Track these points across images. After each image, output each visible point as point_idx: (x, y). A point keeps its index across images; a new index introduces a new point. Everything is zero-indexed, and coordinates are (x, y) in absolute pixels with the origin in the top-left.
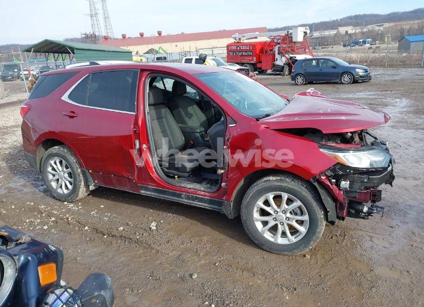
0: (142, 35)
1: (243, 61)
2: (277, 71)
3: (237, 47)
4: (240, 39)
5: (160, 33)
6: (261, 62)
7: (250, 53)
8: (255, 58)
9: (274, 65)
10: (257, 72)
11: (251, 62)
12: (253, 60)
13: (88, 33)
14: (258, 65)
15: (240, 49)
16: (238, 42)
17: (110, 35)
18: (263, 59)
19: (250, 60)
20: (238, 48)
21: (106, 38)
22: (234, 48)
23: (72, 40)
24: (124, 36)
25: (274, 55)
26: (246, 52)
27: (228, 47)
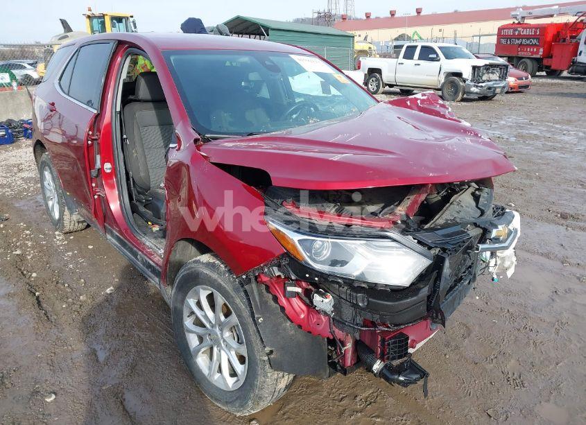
0: (393, 14)
1: (521, 54)
2: (577, 72)
3: (515, 30)
4: (523, 18)
5: (419, 11)
6: (551, 57)
7: (534, 42)
8: (541, 50)
9: (574, 63)
10: (544, 73)
11: (534, 56)
12: (537, 53)
13: (322, 11)
14: (545, 62)
15: (519, 35)
16: (519, 23)
17: (349, 13)
18: (556, 51)
19: (533, 53)
20: (517, 33)
21: (344, 18)
22: (511, 32)
23: (303, 21)
24: (368, 16)
25: (577, 44)
26: (528, 39)
27: (500, 30)
